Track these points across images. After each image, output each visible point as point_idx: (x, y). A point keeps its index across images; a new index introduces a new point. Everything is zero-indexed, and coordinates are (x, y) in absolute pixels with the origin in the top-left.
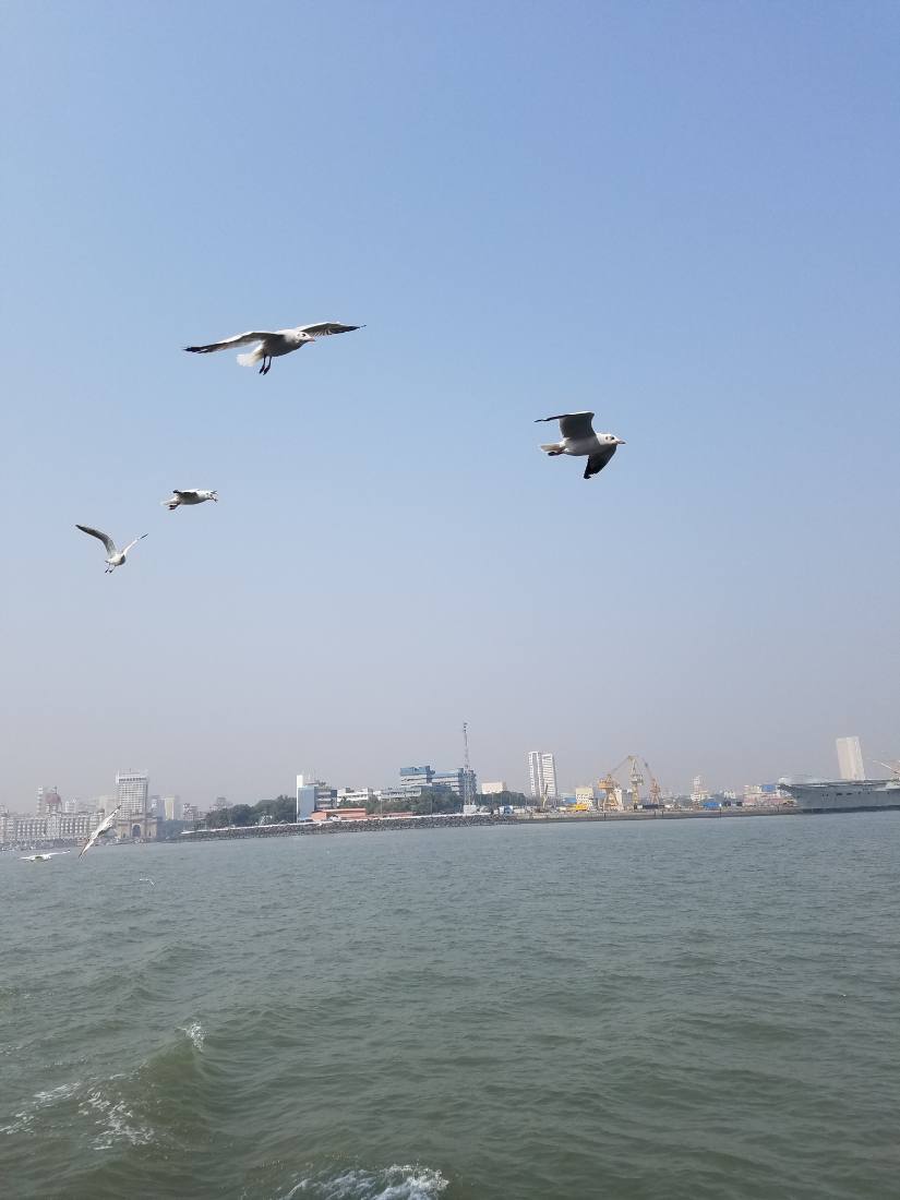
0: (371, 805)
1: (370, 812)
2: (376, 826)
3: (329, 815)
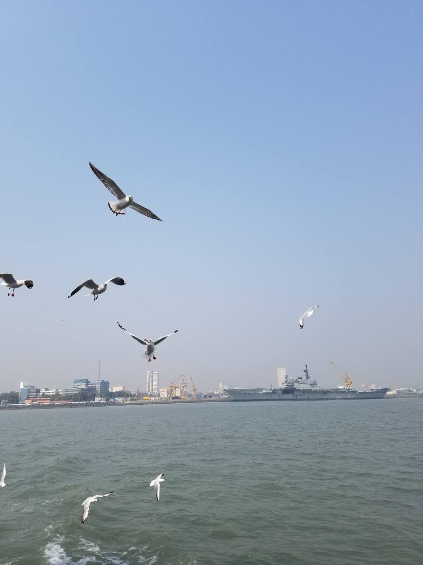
1: (52, 400)
2: (52, 406)
3: (33, 401)
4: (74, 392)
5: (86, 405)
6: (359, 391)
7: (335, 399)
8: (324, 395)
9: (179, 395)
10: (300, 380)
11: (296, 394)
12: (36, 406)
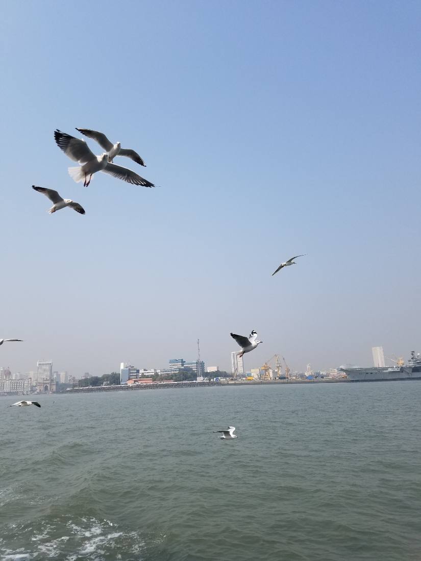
0: (155, 377)
1: (154, 380)
2: (157, 387)
3: (135, 381)
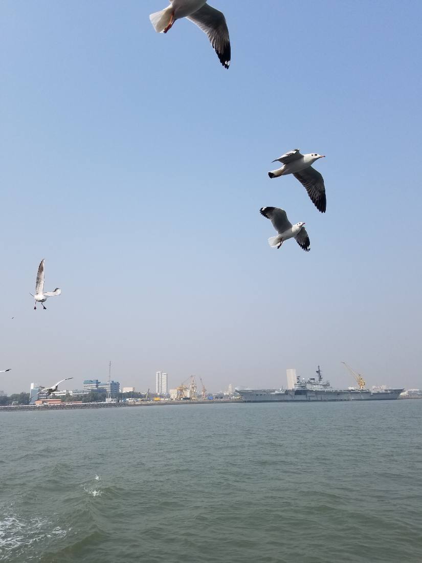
1: (63, 401)
2: (63, 407)
3: (43, 402)
4: (85, 393)
5: (97, 406)
6: (373, 392)
7: (348, 400)
8: (338, 396)
9: (188, 396)
10: (312, 381)
11: (308, 395)
12: (46, 407)
